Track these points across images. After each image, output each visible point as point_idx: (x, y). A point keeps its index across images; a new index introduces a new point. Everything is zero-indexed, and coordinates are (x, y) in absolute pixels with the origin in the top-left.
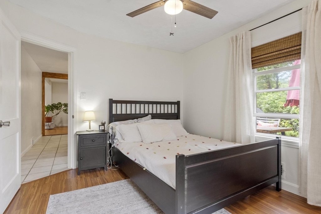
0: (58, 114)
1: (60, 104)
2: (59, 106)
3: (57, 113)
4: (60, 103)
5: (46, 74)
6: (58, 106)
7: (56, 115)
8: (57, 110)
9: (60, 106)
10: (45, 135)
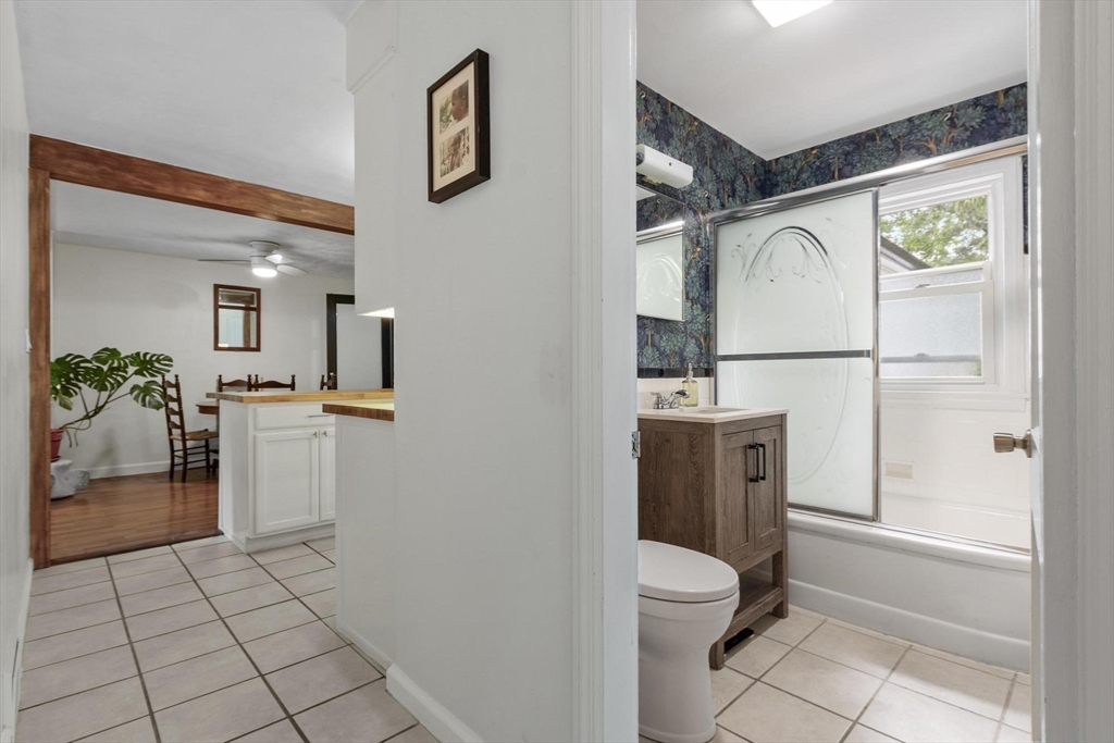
0: (98, 410)
1: (109, 357)
2: (111, 369)
3: (91, 408)
4: (114, 353)
5: (62, 156)
6: (105, 368)
7: (87, 417)
8: (102, 388)
9: (118, 369)
10: (53, 556)
